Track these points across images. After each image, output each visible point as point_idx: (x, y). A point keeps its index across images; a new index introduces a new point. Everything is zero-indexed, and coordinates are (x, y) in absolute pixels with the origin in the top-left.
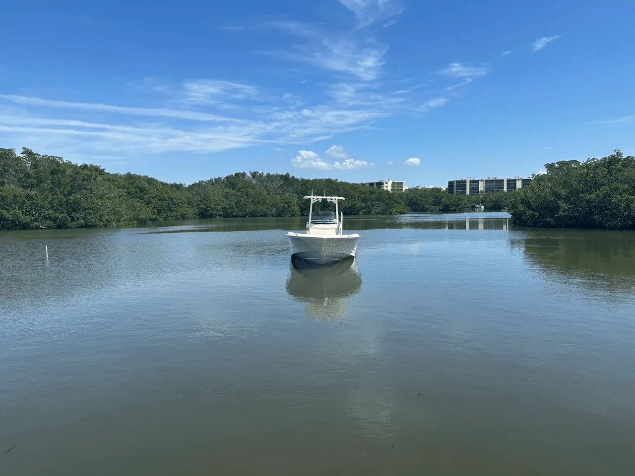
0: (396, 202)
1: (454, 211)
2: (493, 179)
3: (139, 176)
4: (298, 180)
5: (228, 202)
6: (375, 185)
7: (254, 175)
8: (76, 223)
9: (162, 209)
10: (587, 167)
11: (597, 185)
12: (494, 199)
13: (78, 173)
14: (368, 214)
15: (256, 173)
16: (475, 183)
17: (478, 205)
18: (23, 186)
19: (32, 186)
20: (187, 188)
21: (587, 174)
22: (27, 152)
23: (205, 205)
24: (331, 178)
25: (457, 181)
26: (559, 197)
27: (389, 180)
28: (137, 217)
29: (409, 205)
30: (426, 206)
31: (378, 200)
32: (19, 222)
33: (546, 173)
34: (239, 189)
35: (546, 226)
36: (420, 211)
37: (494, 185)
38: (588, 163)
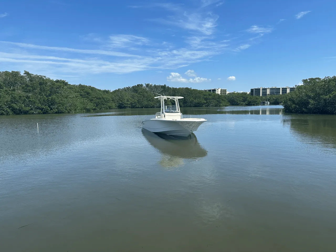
0: (223, 100)
1: (254, 105)
2: (274, 88)
3: (86, 86)
5: (133, 100)
6: (212, 90)
7: (147, 85)
8: (52, 111)
9: (98, 103)
10: (324, 81)
11: (330, 91)
12: (275, 99)
13: (54, 84)
14: (207, 107)
15: (148, 84)
16: (265, 90)
17: (266, 101)
18: (25, 91)
19: (30, 91)
20: (112, 92)
21: (325, 85)
22: (27, 73)
23: (122, 101)
24: (188, 87)
25: (255, 89)
26: (309, 97)
27: (219, 88)
28: (85, 108)
29: (229, 102)
30: (239, 102)
31: (213, 99)
32: (23, 110)
33: (303, 85)
34: (139, 93)
35: (303, 113)
36: (236, 105)
37: (275, 91)
38: (325, 79)
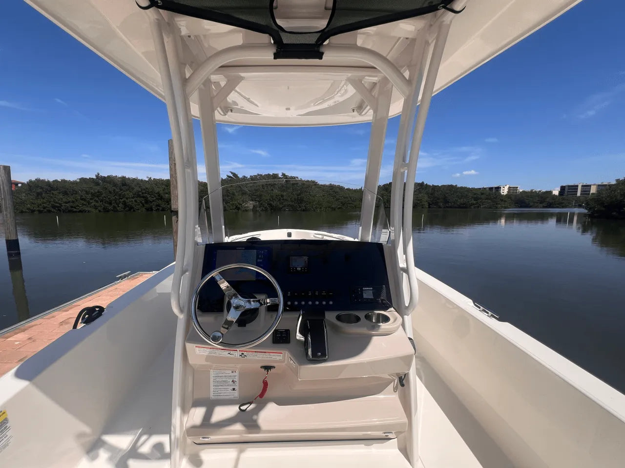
4: (430, 186)
6: (494, 189)
8: (301, 209)
13: (304, 185)
16: (587, 187)
18: (281, 191)
25: (570, 186)
27: (506, 186)
